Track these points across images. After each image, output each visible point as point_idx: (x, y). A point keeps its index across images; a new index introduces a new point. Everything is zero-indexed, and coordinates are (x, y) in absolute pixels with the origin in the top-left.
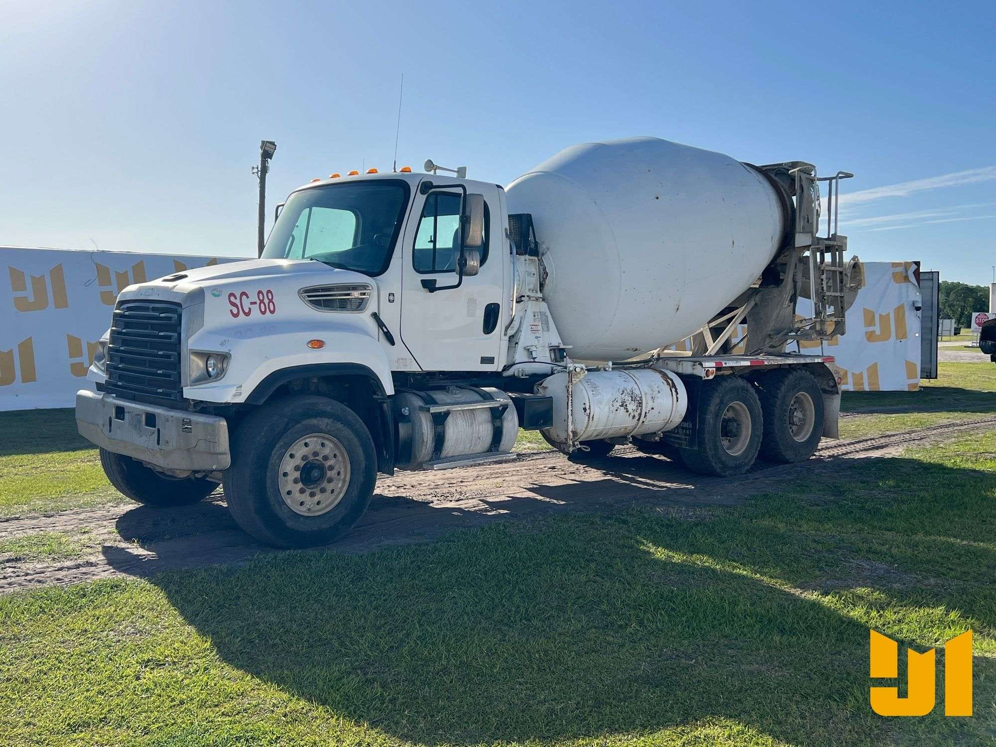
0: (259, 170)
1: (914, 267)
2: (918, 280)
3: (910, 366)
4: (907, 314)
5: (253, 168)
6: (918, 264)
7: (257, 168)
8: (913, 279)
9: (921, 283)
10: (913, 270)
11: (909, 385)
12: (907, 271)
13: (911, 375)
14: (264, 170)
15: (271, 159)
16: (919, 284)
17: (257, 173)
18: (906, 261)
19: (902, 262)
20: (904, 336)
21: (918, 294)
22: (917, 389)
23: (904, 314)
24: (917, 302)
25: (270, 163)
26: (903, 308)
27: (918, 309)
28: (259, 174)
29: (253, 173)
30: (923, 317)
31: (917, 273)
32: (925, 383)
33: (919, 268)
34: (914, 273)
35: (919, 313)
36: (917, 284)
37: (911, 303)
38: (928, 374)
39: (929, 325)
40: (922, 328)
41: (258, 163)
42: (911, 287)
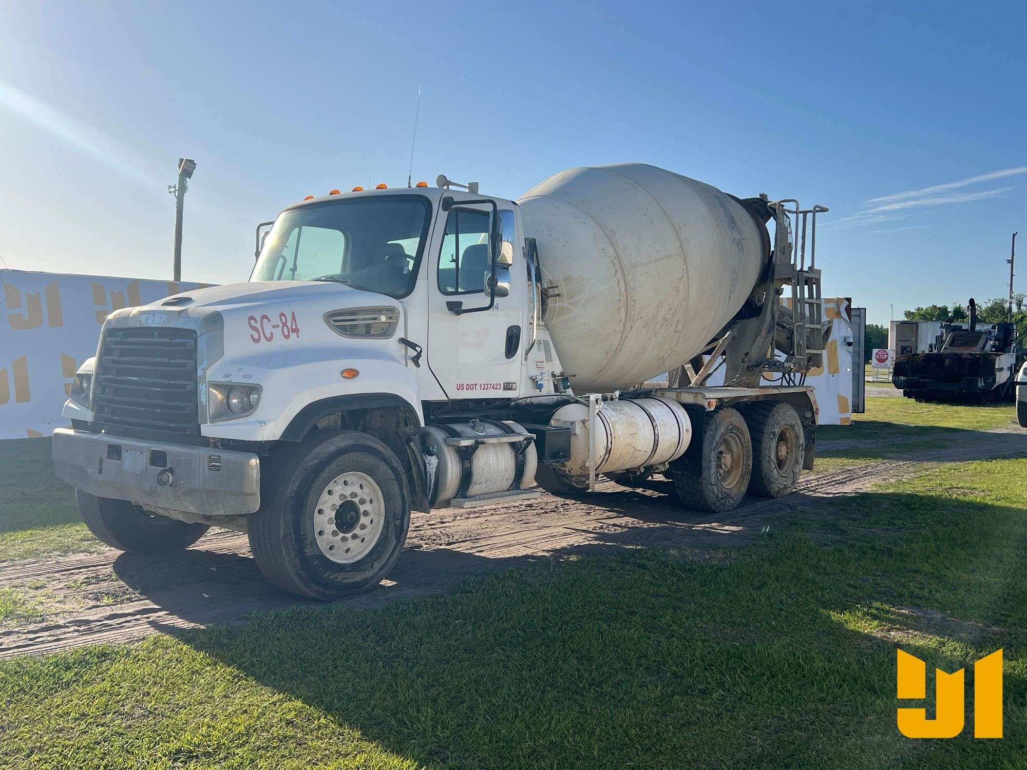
0: (177, 189)
1: (846, 303)
2: (849, 316)
3: (842, 401)
4: (839, 348)
5: (170, 187)
6: (849, 300)
7: (175, 187)
8: (844, 315)
9: (852, 318)
10: (845, 307)
11: (841, 419)
12: (839, 308)
13: (843, 410)
14: (182, 189)
15: (190, 178)
16: (850, 320)
17: (174, 192)
18: (838, 297)
19: (834, 298)
20: (836, 371)
21: (849, 329)
22: (848, 424)
23: (836, 349)
24: (849, 337)
25: (189, 182)
26: (836, 343)
27: (849, 344)
28: (177, 194)
29: (170, 192)
30: (854, 352)
31: (849, 309)
32: (855, 417)
33: (850, 305)
34: (846, 309)
35: (851, 348)
36: (848, 320)
37: (843, 338)
38: (856, 409)
39: (857, 361)
40: (854, 363)
41: (176, 181)
42: (842, 322)
